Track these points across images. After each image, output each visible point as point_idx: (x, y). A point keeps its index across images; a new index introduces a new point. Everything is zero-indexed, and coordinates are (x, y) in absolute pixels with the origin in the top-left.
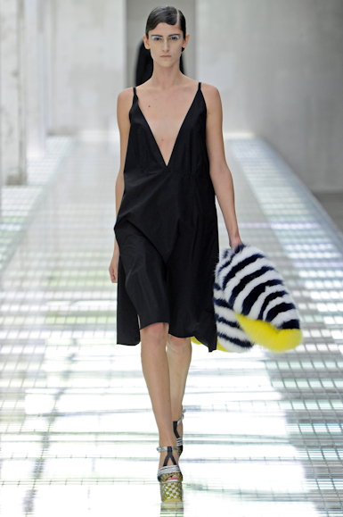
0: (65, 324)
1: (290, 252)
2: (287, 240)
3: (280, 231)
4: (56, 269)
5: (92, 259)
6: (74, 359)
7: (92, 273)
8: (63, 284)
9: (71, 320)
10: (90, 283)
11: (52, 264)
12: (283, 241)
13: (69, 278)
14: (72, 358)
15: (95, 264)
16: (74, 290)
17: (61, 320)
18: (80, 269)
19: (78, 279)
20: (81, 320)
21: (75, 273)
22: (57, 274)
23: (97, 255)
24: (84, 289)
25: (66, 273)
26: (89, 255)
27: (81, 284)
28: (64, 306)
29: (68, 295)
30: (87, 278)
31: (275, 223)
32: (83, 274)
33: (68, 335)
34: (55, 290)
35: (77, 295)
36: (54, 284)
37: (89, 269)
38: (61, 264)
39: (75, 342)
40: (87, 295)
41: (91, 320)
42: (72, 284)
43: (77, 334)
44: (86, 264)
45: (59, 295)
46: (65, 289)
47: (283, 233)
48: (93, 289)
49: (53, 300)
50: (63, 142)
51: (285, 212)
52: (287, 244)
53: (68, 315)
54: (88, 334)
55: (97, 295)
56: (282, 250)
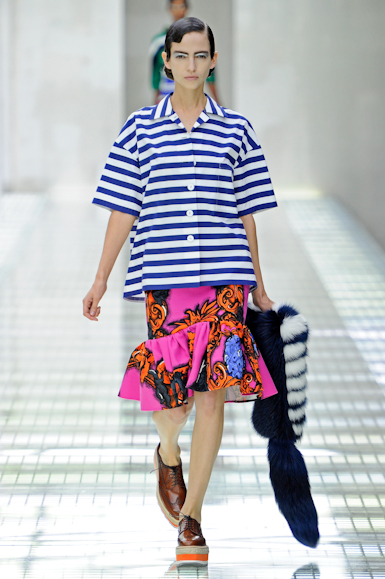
0: (31, 485)
1: (379, 374)
2: (375, 356)
3: (362, 341)
4: (16, 398)
5: (74, 384)
6: (41, 538)
7: (74, 406)
8: (28, 421)
9: (41, 479)
10: (71, 421)
11: (10, 391)
12: (366, 356)
13: (38, 414)
14: (36, 537)
15: (78, 391)
16: (46, 432)
17: (26, 478)
18: (55, 399)
19: (51, 414)
20: (57, 478)
21: (47, 406)
22: (19, 406)
23: (82, 377)
24: (60, 431)
25: (33, 406)
26: (69, 377)
27: (56, 422)
28: (30, 457)
29: (37, 439)
30: (66, 413)
31: (355, 329)
32: (60, 406)
33: (36, 500)
34: (16, 432)
35: (51, 440)
36: (14, 422)
37: (70, 399)
38: (24, 391)
39: (42, 514)
40: (66, 440)
41: (73, 478)
42: (43, 422)
43: (51, 501)
44: (64, 391)
45: (22, 440)
46: (32, 431)
47: (369, 346)
48: (74, 431)
49: (13, 447)
50: (26, 202)
51: (371, 313)
52: (373, 362)
53: (36, 470)
54: (68, 500)
55: (80, 439)
56: (367, 371)
